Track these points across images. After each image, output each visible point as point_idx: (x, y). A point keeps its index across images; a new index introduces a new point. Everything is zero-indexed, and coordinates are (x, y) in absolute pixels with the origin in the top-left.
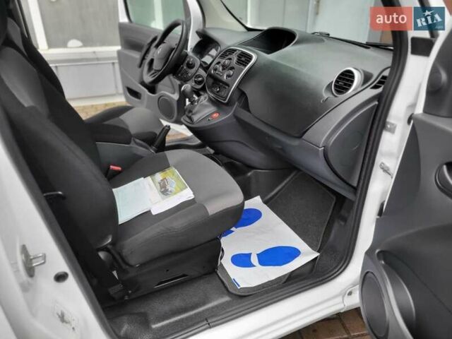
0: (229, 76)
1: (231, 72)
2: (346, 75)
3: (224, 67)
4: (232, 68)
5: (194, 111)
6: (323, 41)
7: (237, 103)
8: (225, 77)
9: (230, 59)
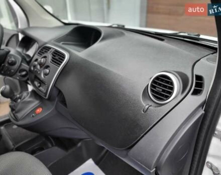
0: (46, 74)
1: (47, 71)
2: (162, 80)
3: (41, 65)
4: (47, 67)
5: (16, 110)
6: (122, 34)
7: (57, 99)
8: (42, 76)
9: (45, 57)
